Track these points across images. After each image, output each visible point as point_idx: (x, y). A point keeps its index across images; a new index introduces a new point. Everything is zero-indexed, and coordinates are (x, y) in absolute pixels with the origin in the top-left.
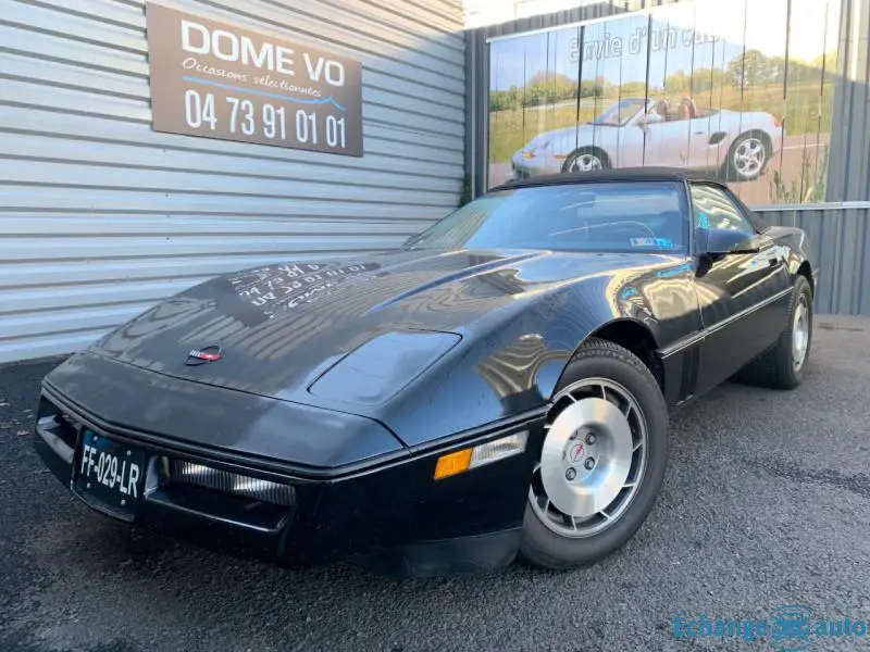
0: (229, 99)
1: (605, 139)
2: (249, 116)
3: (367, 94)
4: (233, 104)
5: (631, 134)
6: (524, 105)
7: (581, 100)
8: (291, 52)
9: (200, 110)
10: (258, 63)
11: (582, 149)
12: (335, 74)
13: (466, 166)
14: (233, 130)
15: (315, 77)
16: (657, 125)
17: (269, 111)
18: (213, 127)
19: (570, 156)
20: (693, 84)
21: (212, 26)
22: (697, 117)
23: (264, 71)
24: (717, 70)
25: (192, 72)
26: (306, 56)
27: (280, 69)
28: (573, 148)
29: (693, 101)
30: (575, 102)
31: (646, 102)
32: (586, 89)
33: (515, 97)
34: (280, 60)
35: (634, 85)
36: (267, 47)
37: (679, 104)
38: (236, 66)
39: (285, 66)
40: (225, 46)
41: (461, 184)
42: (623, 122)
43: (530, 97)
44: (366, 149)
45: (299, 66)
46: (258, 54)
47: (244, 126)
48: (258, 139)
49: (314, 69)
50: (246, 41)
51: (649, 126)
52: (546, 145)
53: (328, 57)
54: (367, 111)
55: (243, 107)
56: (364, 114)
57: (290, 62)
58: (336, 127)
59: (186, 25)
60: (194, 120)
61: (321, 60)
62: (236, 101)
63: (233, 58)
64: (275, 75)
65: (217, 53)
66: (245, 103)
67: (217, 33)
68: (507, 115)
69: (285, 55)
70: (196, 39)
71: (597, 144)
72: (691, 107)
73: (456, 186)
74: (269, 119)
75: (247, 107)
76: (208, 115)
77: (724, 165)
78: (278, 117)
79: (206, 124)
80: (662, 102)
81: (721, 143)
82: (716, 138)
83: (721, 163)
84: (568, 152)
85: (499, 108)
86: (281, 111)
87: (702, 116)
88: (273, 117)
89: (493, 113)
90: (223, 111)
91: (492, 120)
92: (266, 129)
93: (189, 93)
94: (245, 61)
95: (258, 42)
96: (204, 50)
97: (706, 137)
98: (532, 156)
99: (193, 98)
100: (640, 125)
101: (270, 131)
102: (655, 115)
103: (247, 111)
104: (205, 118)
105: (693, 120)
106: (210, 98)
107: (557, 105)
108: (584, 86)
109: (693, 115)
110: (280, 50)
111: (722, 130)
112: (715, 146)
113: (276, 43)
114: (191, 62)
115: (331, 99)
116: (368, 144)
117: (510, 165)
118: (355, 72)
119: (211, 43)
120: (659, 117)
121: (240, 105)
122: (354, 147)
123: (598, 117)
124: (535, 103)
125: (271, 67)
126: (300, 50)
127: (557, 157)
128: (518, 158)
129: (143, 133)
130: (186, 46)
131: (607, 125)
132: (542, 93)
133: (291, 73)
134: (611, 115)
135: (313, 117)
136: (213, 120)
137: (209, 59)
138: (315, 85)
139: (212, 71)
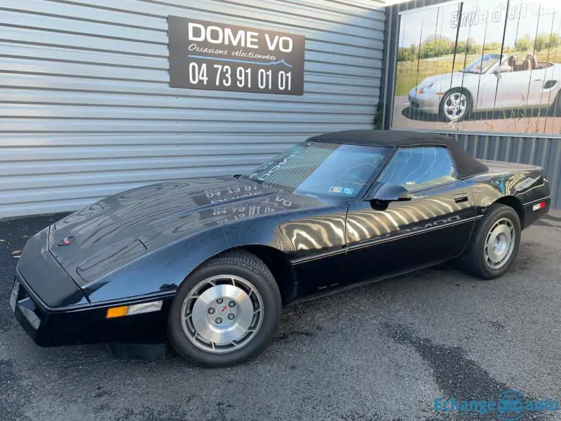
0: (215, 66)
1: (470, 82)
2: (228, 75)
3: (308, 56)
4: (218, 68)
5: (488, 80)
6: (419, 57)
7: (457, 55)
8: (257, 34)
9: (198, 73)
10: (235, 43)
11: (454, 89)
12: (286, 45)
13: (381, 97)
14: (217, 83)
15: (272, 48)
16: (508, 73)
17: (241, 71)
18: (205, 83)
19: (446, 93)
20: (538, 46)
21: (206, 24)
22: (537, 68)
23: (238, 47)
24: (555, 34)
25: (195, 52)
26: (267, 36)
27: (249, 45)
28: (448, 88)
29: (535, 56)
30: (453, 55)
31: (501, 56)
32: (460, 47)
33: (413, 52)
34: (249, 40)
35: (494, 45)
36: (241, 33)
37: (524, 59)
38: (221, 46)
39: (252, 43)
40: (215, 35)
41: (375, 108)
42: (484, 71)
43: (422, 53)
44: (305, 90)
45: (262, 43)
46: (235, 38)
47: (224, 81)
48: (234, 88)
49: (272, 43)
50: (228, 31)
51: (502, 74)
52: (431, 85)
53: (281, 34)
54: (307, 66)
55: (224, 70)
56: (305, 68)
57: (256, 40)
58: (285, 78)
59: (191, 26)
60: (194, 79)
61: (277, 38)
62: (220, 67)
63: (219, 41)
64: (246, 50)
65: (209, 40)
66: (226, 67)
67: (210, 28)
68: (408, 64)
69: (252, 37)
70: (197, 33)
71: (464, 86)
72: (533, 61)
73: (372, 110)
74: (241, 76)
75: (227, 69)
76: (203, 76)
77: (553, 104)
78: (246, 74)
79: (201, 82)
80: (512, 57)
81: (552, 88)
82: (549, 84)
83: (551, 103)
84: (444, 91)
85: (403, 59)
86: (249, 71)
87: (541, 68)
88: (243, 75)
89: (398, 63)
90: (211, 73)
91: (399, 67)
92: (238, 83)
93: (191, 65)
94: (226, 42)
95: (235, 30)
96: (201, 39)
97: (541, 84)
98: (422, 92)
99: (194, 67)
100: (496, 73)
101: (241, 83)
102: (506, 66)
103: (227, 72)
104: (201, 78)
105: (533, 71)
106: (204, 66)
107: (440, 58)
108: (459, 45)
109: (534, 68)
110: (249, 34)
111: (554, 79)
112: (549, 90)
113: (246, 29)
114: (194, 47)
115: (282, 61)
116: (306, 87)
117: (407, 97)
118: (300, 43)
119: (206, 34)
120: (509, 68)
121: (222, 69)
122: (297, 88)
123: (467, 66)
124: (427, 56)
125: (243, 45)
126: (262, 33)
127: (437, 94)
128: (412, 92)
129: (165, 88)
130: (191, 38)
131: (472, 73)
132: (431, 50)
133: (256, 47)
134: (475, 67)
135: (270, 73)
136: (205, 79)
137: (205, 44)
138: (271, 53)
139: (206, 50)
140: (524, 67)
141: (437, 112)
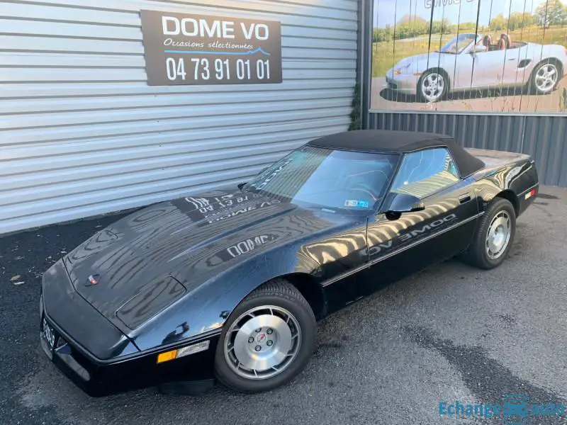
0: (193, 60)
1: (447, 63)
2: (206, 68)
3: (284, 42)
4: (195, 62)
5: (464, 59)
6: (394, 38)
7: (432, 35)
8: (232, 23)
9: (176, 69)
10: (211, 34)
11: (431, 69)
12: (262, 32)
13: (358, 78)
14: (196, 78)
15: (248, 37)
16: (482, 54)
17: (218, 63)
18: (184, 78)
19: (424, 73)
20: (511, 25)
21: (180, 16)
22: (511, 48)
23: (215, 38)
24: (527, 14)
25: (171, 47)
26: (243, 25)
27: (225, 36)
28: (426, 69)
29: (509, 36)
30: (428, 37)
31: (476, 36)
32: (435, 27)
33: (388, 33)
34: (225, 30)
35: (468, 24)
36: (217, 23)
37: (498, 39)
38: (197, 39)
39: (228, 33)
40: (190, 27)
41: (353, 91)
42: (460, 50)
43: (398, 33)
44: (284, 77)
45: (238, 32)
46: (210, 29)
47: (203, 74)
48: (213, 81)
49: (248, 32)
50: (203, 22)
51: (478, 54)
52: (408, 66)
53: (256, 22)
54: (284, 53)
55: (202, 63)
56: (283, 55)
57: (232, 30)
58: (264, 67)
59: (165, 19)
60: (172, 75)
61: (253, 25)
62: (198, 60)
63: (195, 34)
64: (222, 40)
65: (186, 33)
66: (204, 60)
67: (184, 21)
68: (383, 45)
69: (228, 26)
70: (171, 26)
71: (441, 66)
72: (507, 40)
73: (350, 92)
74: (219, 68)
75: (205, 62)
76: (181, 71)
77: (527, 83)
78: (224, 66)
79: (179, 77)
80: (486, 37)
81: (526, 67)
82: (523, 63)
83: (526, 81)
84: (423, 71)
85: (379, 40)
86: (227, 62)
87: (515, 47)
88: (221, 66)
89: (374, 44)
90: (189, 67)
91: (374, 48)
92: (217, 75)
93: (168, 60)
94: (202, 35)
95: (210, 21)
96: (177, 32)
97: (516, 63)
98: (399, 73)
99: (171, 62)
100: (471, 53)
101: (219, 76)
102: (481, 46)
103: (205, 65)
104: (179, 74)
105: (508, 50)
106: (181, 60)
107: (416, 39)
108: (434, 25)
109: (508, 47)
110: (225, 23)
111: (528, 58)
112: (523, 68)
113: (222, 19)
114: (169, 41)
115: (260, 49)
116: (285, 74)
117: (384, 79)
118: (275, 28)
119: (180, 27)
120: (484, 48)
121: (200, 63)
122: (276, 77)
123: (443, 46)
124: (402, 37)
125: (219, 36)
126: (237, 21)
127: (415, 75)
128: (389, 75)
129: (144, 87)
130: (166, 32)
131: (448, 53)
132: (406, 30)
133: (233, 37)
134: (451, 47)
135: (248, 63)
136: (183, 74)
137: (181, 37)
138: (248, 42)
139: (182, 44)
140: (498, 47)
141: (415, 92)
